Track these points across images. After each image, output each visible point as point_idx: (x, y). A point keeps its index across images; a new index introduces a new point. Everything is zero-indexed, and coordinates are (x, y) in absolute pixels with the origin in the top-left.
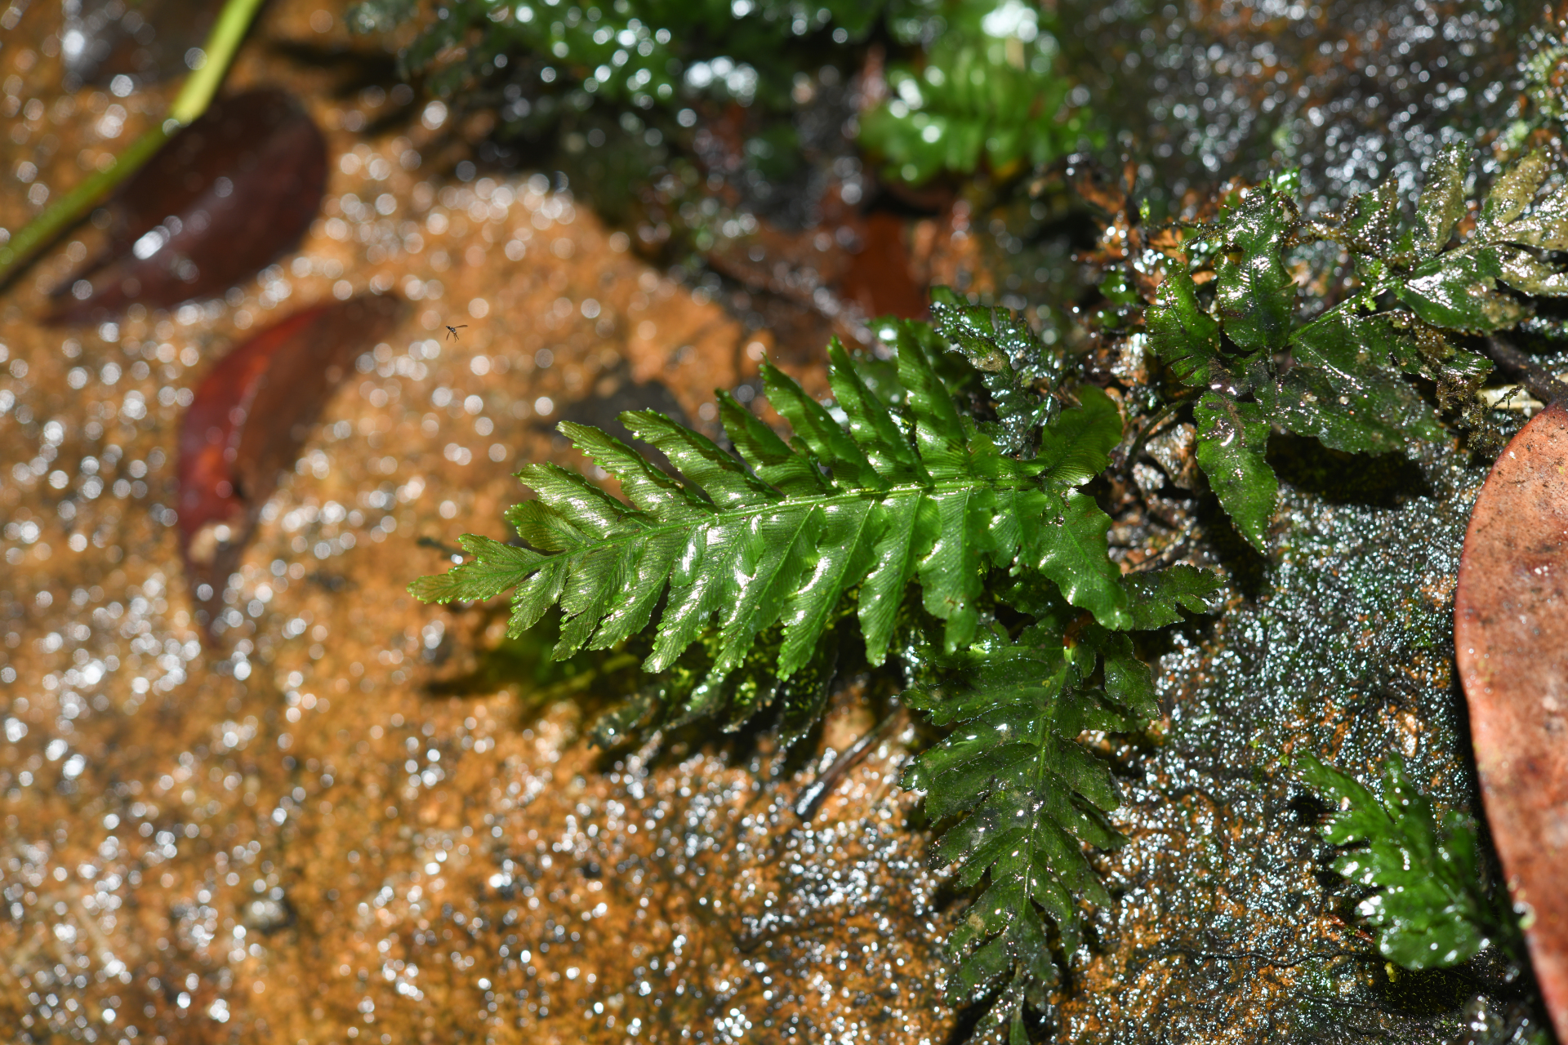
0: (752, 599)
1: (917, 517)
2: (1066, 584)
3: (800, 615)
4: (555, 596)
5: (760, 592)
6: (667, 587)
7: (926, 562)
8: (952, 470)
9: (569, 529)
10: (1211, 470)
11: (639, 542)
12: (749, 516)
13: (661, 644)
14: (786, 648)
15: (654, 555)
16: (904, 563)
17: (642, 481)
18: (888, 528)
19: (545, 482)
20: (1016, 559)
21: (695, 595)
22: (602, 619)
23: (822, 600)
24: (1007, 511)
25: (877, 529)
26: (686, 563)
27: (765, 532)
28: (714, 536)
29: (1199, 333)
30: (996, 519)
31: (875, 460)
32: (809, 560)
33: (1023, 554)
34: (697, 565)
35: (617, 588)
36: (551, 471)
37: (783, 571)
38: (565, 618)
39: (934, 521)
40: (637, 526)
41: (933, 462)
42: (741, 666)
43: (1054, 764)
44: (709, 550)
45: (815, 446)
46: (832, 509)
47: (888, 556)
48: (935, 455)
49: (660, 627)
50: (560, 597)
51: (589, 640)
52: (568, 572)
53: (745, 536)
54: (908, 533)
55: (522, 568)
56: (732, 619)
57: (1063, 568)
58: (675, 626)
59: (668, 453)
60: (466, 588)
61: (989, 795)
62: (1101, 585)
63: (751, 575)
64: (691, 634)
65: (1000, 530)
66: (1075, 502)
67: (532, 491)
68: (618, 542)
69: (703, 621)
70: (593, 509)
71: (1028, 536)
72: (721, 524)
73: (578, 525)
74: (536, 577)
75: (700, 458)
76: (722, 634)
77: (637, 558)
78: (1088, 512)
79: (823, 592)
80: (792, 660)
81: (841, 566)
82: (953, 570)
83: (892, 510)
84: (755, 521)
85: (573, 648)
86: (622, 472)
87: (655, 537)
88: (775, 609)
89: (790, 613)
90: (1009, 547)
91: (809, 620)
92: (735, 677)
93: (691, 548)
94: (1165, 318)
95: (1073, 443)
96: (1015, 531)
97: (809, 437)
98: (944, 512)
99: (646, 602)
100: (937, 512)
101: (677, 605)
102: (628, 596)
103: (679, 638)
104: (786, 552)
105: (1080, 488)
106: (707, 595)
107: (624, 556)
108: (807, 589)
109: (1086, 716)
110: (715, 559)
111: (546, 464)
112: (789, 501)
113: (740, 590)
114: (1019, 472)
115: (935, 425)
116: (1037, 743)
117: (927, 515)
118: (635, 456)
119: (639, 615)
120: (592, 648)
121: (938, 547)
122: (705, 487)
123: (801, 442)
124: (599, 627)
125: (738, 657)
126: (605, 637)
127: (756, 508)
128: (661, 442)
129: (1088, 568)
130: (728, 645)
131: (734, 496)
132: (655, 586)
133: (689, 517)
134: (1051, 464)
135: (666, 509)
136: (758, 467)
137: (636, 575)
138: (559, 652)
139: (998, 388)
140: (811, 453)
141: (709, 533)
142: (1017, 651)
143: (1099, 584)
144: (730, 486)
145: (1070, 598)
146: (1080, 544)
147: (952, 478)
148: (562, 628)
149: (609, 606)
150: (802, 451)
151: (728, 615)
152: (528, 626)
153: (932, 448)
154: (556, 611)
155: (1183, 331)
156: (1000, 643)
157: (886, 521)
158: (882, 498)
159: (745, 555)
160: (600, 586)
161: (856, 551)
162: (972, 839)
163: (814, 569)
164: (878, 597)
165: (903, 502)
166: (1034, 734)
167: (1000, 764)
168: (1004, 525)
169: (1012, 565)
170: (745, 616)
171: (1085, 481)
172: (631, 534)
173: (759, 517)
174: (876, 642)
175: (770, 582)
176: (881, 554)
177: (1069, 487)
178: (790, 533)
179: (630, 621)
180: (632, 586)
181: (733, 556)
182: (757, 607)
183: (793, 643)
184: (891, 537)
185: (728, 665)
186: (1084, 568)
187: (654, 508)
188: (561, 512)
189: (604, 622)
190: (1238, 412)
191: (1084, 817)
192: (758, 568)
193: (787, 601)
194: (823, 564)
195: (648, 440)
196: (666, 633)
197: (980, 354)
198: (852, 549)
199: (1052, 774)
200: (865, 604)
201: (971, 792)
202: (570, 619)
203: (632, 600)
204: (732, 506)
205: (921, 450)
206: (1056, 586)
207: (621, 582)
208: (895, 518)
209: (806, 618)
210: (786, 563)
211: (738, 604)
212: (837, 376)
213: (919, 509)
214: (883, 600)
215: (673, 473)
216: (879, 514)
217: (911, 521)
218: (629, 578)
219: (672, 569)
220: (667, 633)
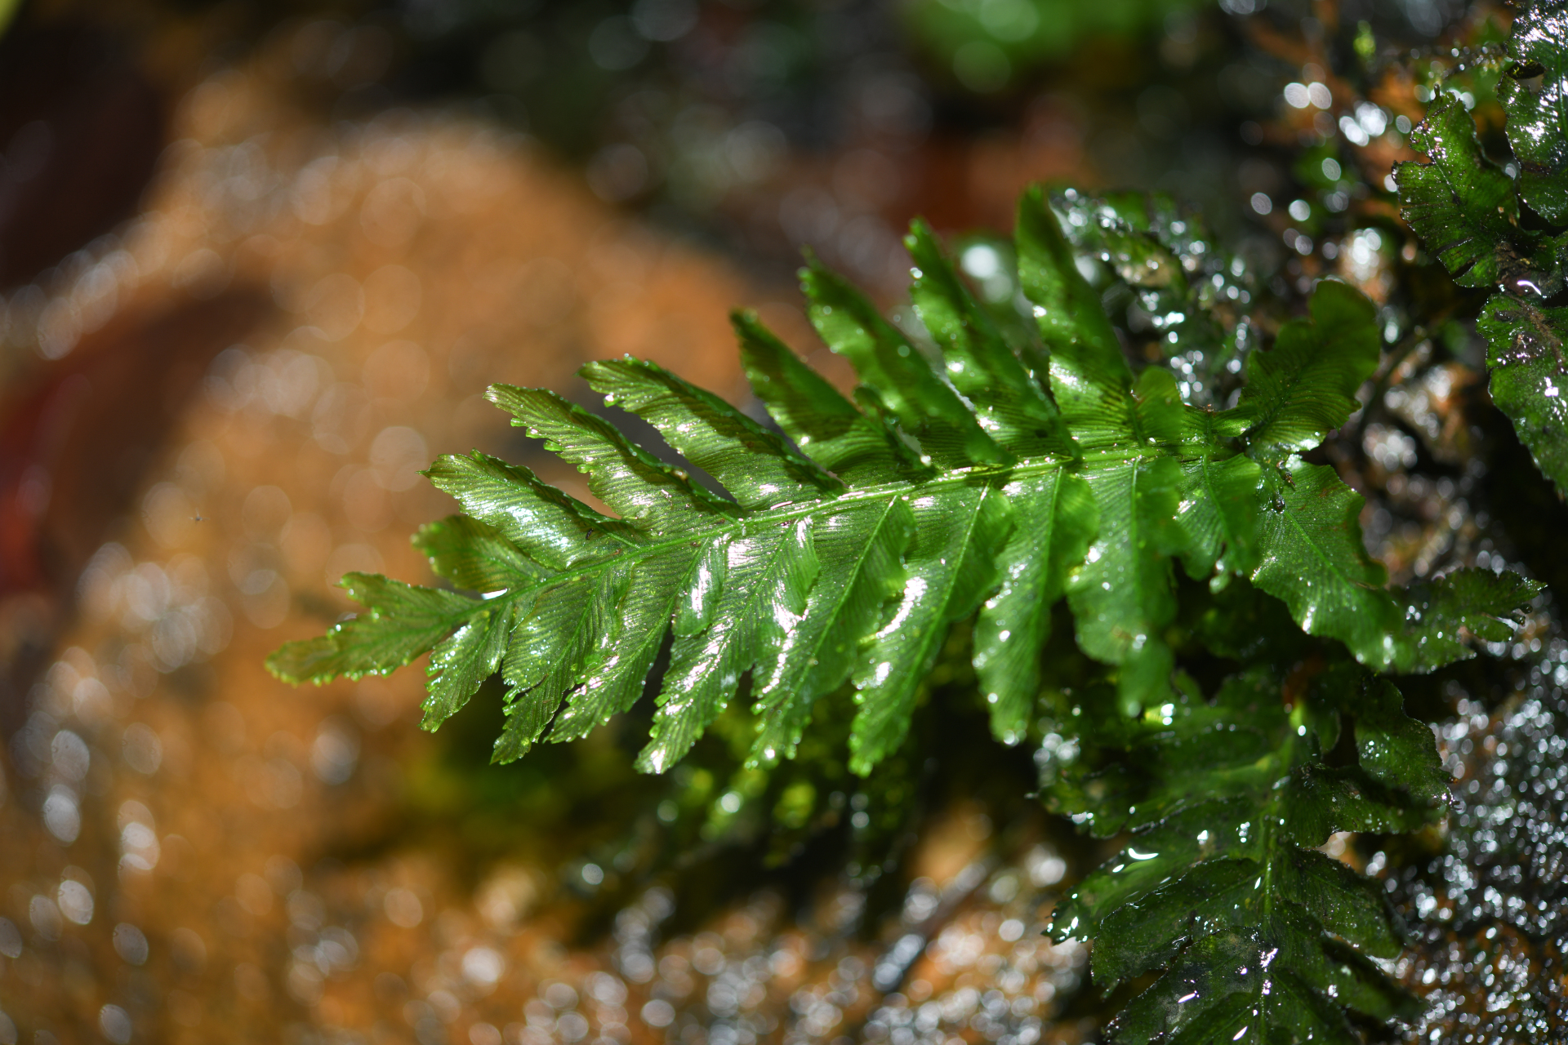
0: (801, 648)
1: (1058, 507)
2: (1299, 602)
3: (883, 671)
4: (493, 663)
5: (816, 638)
6: (668, 637)
7: (1076, 578)
8: (1109, 433)
9: (511, 556)
10: (1518, 413)
11: (621, 569)
12: (791, 521)
13: (664, 727)
14: (861, 722)
15: (646, 588)
16: (1042, 580)
17: (621, 472)
18: (1013, 528)
19: (470, 483)
20: (1220, 566)
21: (713, 648)
22: (568, 692)
23: (916, 644)
24: (1198, 493)
25: (996, 528)
26: (697, 599)
27: (820, 544)
28: (739, 554)
29: (1481, 201)
30: (1184, 506)
31: (988, 422)
32: (891, 583)
33: (1231, 555)
34: (714, 601)
35: (591, 643)
36: (479, 464)
37: (850, 603)
38: (511, 695)
39: (1086, 512)
40: (617, 545)
41: (1077, 421)
42: (791, 754)
43: (1287, 889)
44: (732, 576)
45: (892, 402)
46: (925, 503)
47: (1017, 570)
48: (1081, 408)
49: (660, 700)
50: (502, 664)
51: (551, 725)
52: (512, 623)
53: (788, 551)
54: (1045, 531)
55: (441, 621)
56: (775, 682)
57: (1290, 577)
58: (683, 697)
59: (661, 426)
60: (355, 656)
61: (1189, 942)
62: (1355, 599)
63: (801, 613)
64: (709, 710)
65: (1189, 522)
66: (1300, 475)
67: (451, 497)
68: (589, 572)
69: (728, 689)
70: (547, 521)
71: (1234, 529)
72: (748, 535)
73: (524, 549)
74: (462, 634)
75: (710, 433)
76: (759, 707)
77: (619, 596)
78: (1324, 487)
79: (916, 632)
80: (873, 741)
81: (941, 591)
82: (1121, 586)
83: (1017, 500)
84: (801, 526)
85: (525, 743)
86: (590, 460)
87: (647, 560)
88: (842, 661)
89: (866, 668)
90: (1206, 546)
91: (895, 678)
92: (781, 775)
93: (704, 574)
94: (1427, 181)
95: (1294, 381)
96: (1213, 520)
97: (883, 388)
98: (1102, 498)
99: (636, 663)
100: (1090, 496)
101: (685, 665)
102: (608, 655)
103: (691, 716)
104: (853, 574)
105: (1306, 455)
106: (732, 646)
107: (599, 593)
108: (889, 629)
109: (1336, 810)
110: (743, 590)
111: (469, 455)
112: (855, 494)
113: (784, 636)
114: (1212, 433)
115: (1080, 357)
116: (1256, 856)
117: (1074, 504)
118: (609, 435)
119: (627, 683)
120: (554, 740)
121: (1094, 555)
122: (721, 478)
123: (871, 395)
124: (564, 706)
125: (787, 741)
126: (573, 720)
127: (801, 508)
128: (649, 408)
129: (1330, 576)
130: (770, 724)
131: (767, 489)
132: (650, 636)
133: (698, 526)
134: (1260, 418)
135: (662, 515)
136: (804, 441)
137: (620, 621)
138: (504, 751)
139: (1162, 311)
140: (886, 412)
141: (731, 549)
142: (1214, 717)
143: (1351, 599)
144: (760, 474)
145: (1307, 625)
146: (1314, 538)
147: (1108, 446)
148: (507, 711)
149: (579, 673)
150: (872, 412)
151: (767, 677)
152: (454, 710)
153: (1077, 398)
154: (495, 684)
155: (1456, 199)
156: (1189, 704)
157: (1009, 517)
158: (1000, 482)
159: (789, 581)
160: (564, 643)
161: (965, 565)
162: (1167, 1013)
163: (900, 598)
164: (1004, 635)
165: (1033, 486)
166: (1251, 843)
167: (1203, 894)
168: (1196, 514)
169: (1213, 573)
170: (792, 678)
171: (1310, 443)
172: (608, 559)
173: (809, 520)
174: (1006, 704)
175: (830, 622)
176: (1005, 568)
177: (1289, 453)
178: (858, 545)
179: (612, 694)
180: (613, 639)
181: (771, 584)
182: (813, 662)
183: (873, 714)
184: (1018, 541)
185: (770, 754)
186: (1324, 576)
187: (643, 514)
188: (496, 530)
189: (572, 699)
190: (1549, 322)
191: (1346, 970)
192: (811, 601)
193: (863, 650)
194: (915, 588)
195: (629, 407)
196: (671, 708)
197: (1136, 259)
198: (958, 563)
199: (1288, 903)
200: (984, 647)
201: (1161, 940)
202: (518, 697)
203: (614, 661)
204: (764, 506)
205: (1059, 401)
206: (1284, 605)
207: (596, 635)
208: (1023, 512)
209: (891, 674)
210: (855, 590)
211: (782, 658)
212: (924, 286)
213: (1060, 494)
214: (1012, 640)
215: (670, 455)
216: (998, 507)
217: (1048, 514)
218: (609, 625)
219: (675, 608)
220: (672, 710)
